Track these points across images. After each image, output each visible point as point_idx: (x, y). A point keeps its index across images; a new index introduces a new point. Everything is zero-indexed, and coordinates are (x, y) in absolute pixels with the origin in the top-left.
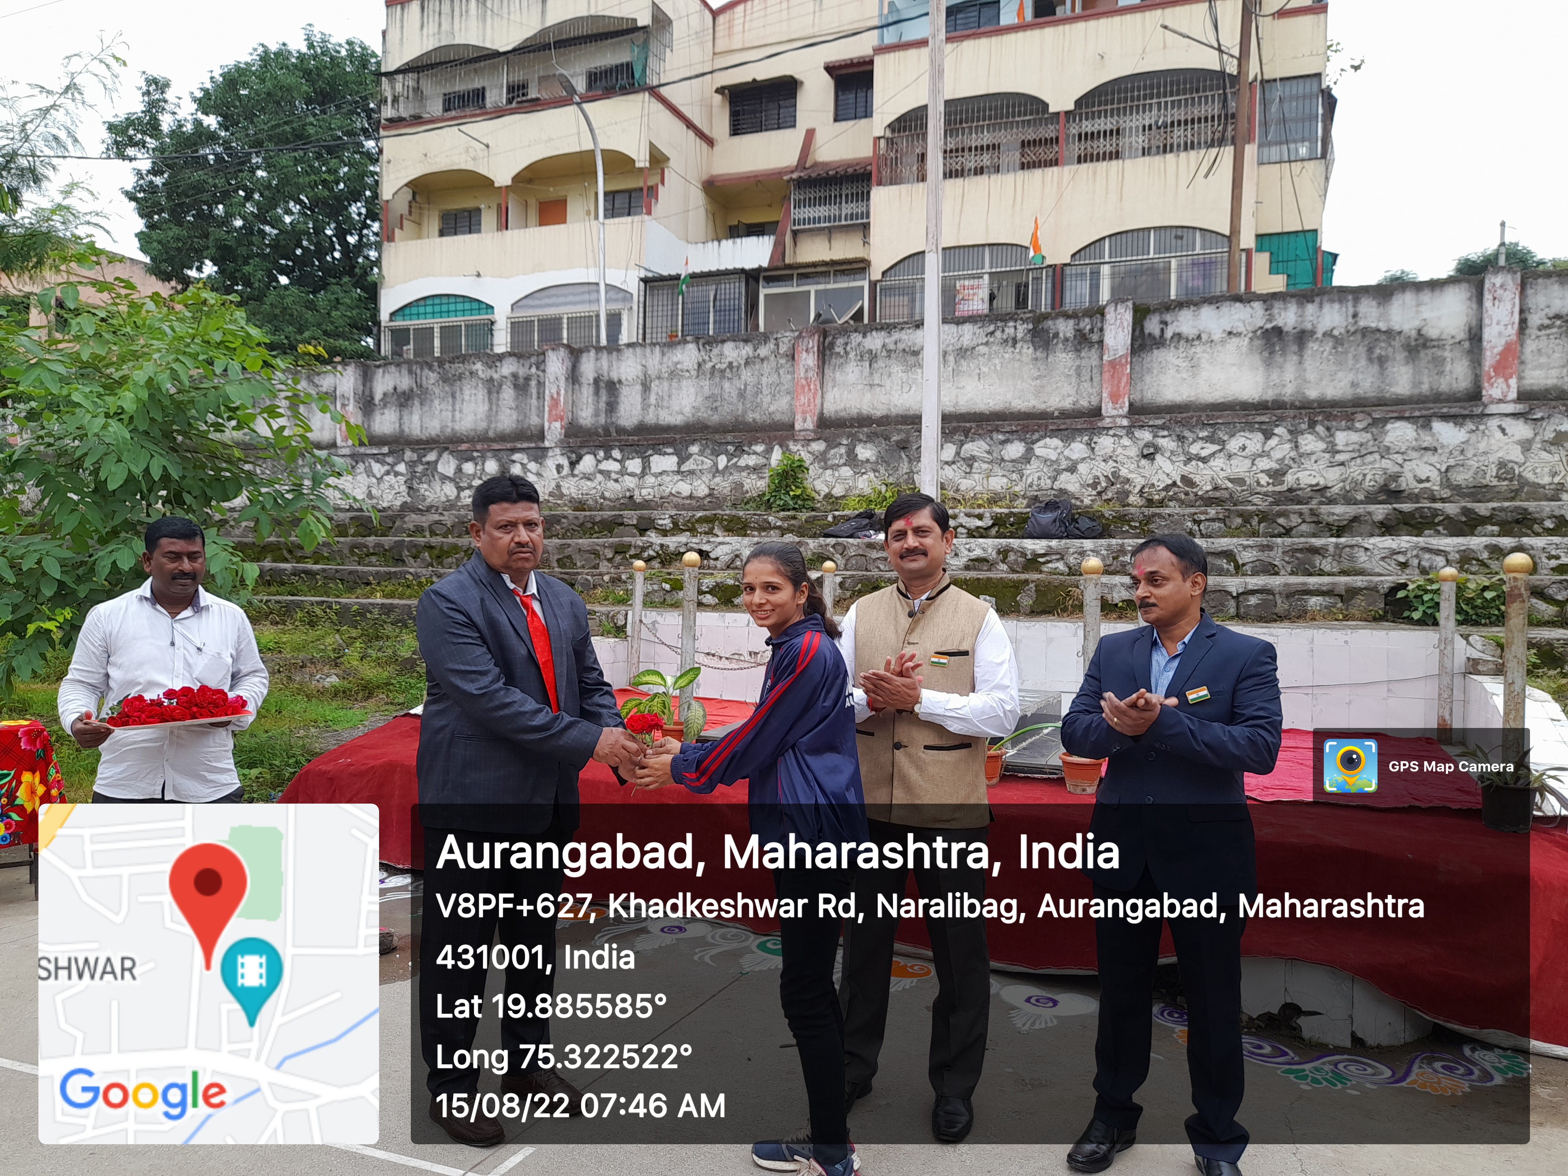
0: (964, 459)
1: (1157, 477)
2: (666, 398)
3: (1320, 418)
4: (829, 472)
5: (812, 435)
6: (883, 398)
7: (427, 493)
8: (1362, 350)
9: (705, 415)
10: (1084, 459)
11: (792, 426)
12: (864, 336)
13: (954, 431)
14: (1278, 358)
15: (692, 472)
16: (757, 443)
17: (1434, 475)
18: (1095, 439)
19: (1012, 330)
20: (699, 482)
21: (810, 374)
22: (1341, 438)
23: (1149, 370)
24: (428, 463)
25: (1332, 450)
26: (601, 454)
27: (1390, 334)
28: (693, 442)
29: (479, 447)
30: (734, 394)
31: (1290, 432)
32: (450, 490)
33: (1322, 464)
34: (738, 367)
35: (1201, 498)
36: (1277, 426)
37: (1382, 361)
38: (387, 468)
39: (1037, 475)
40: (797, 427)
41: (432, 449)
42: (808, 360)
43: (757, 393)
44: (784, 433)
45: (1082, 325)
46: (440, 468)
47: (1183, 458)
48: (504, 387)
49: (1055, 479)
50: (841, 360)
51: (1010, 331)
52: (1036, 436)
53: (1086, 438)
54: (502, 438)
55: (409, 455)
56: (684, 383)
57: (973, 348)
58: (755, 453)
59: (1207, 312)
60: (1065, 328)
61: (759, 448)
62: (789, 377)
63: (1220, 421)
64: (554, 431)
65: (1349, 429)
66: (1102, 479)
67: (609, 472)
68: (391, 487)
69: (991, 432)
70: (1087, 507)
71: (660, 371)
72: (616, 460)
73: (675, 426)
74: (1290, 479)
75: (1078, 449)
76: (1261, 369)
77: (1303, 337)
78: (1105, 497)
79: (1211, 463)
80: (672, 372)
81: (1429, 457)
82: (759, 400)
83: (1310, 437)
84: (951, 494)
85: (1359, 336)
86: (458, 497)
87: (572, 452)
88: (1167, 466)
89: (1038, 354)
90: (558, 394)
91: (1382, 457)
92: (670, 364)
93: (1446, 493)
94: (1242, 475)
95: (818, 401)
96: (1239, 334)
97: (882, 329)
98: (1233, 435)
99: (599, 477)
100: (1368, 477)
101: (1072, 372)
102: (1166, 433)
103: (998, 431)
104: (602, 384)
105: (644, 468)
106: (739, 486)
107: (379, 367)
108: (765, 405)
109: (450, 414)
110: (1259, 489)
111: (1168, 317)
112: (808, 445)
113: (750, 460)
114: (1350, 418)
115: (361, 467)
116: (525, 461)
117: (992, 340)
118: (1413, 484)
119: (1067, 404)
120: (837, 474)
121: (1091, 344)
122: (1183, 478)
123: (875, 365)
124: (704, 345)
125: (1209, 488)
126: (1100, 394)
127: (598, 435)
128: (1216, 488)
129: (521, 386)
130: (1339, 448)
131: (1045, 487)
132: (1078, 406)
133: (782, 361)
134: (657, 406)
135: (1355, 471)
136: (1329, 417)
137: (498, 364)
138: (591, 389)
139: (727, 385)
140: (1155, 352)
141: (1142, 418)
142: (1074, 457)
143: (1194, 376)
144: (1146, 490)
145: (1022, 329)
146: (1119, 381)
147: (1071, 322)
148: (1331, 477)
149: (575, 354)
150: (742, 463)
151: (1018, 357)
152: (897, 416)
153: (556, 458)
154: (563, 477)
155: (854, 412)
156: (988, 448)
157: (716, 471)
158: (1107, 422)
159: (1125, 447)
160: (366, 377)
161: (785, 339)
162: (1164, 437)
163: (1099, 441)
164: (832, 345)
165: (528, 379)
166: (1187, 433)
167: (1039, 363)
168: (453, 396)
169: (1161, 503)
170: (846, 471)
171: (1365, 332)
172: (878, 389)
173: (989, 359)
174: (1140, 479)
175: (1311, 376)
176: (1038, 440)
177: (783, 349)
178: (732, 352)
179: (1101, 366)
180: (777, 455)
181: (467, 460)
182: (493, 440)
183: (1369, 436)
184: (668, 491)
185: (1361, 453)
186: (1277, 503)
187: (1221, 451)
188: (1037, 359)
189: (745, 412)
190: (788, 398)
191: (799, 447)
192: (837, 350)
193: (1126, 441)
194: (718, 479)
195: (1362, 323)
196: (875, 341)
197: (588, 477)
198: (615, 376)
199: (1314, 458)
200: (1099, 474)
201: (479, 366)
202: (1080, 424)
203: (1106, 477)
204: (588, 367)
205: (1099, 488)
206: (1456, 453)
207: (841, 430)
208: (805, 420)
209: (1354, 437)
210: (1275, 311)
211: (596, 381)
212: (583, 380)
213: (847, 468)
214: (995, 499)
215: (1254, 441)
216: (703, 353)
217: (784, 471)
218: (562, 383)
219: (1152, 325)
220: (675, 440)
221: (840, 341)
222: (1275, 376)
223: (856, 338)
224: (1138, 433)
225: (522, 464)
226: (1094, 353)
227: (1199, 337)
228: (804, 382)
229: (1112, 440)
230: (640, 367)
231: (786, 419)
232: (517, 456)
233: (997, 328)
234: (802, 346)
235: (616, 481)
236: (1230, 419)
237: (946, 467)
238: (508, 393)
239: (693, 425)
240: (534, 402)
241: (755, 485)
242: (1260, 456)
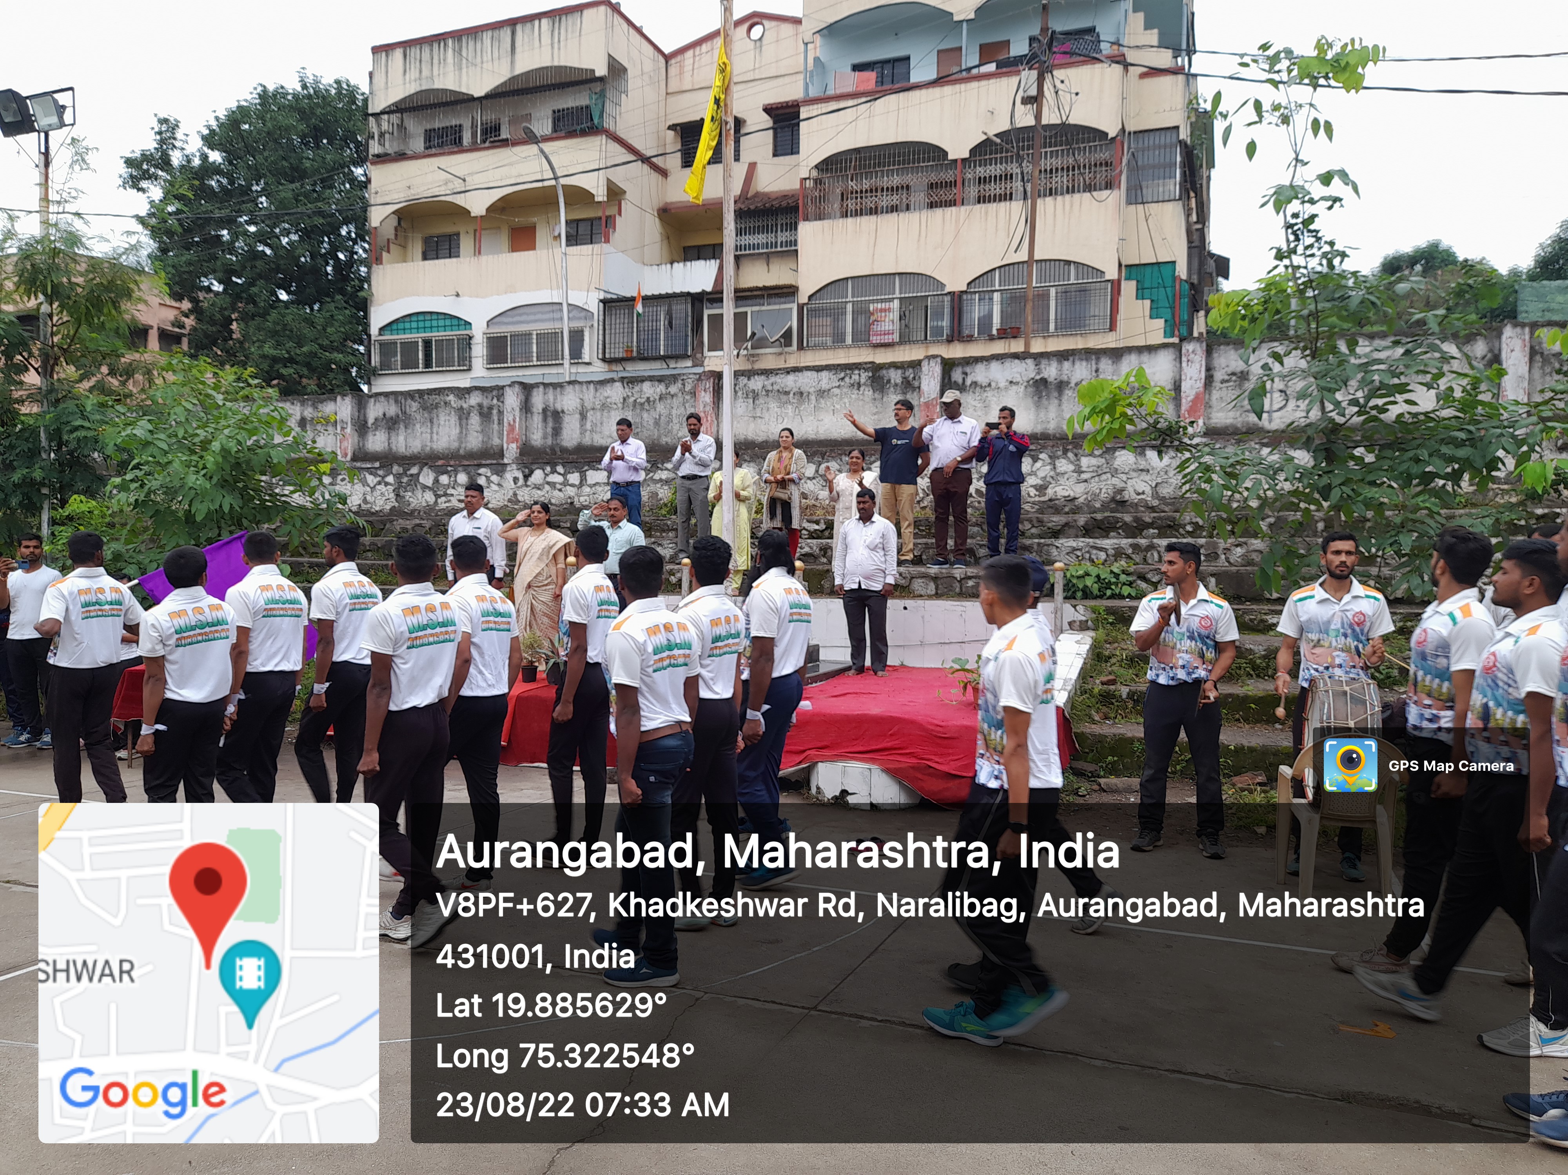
2: (599, 425)
3: (1070, 447)
6: (763, 428)
7: (411, 500)
12: (749, 379)
13: (815, 454)
14: (1045, 402)
17: (1148, 490)
19: (857, 377)
21: (708, 408)
22: (1085, 462)
24: (412, 475)
25: (1079, 471)
26: (548, 469)
29: (452, 462)
30: (651, 422)
31: (1050, 457)
33: (1072, 481)
34: (654, 402)
38: (378, 479)
41: (415, 464)
42: (706, 397)
43: (668, 422)
46: (422, 479)
48: (472, 415)
51: (855, 377)
54: (471, 455)
55: (396, 468)
56: (613, 413)
57: (829, 390)
59: (996, 367)
64: (512, 450)
65: (1090, 455)
67: (554, 483)
68: (382, 494)
71: (594, 403)
72: (559, 474)
77: (1061, 386)
80: (603, 404)
81: (1144, 476)
82: (670, 428)
83: (1063, 461)
87: (526, 467)
89: (874, 394)
90: (514, 421)
91: (1113, 476)
92: (602, 398)
96: (1017, 383)
97: (762, 374)
99: (547, 487)
100: (1103, 491)
104: (549, 414)
105: (582, 480)
107: (371, 397)
108: (675, 432)
109: (429, 436)
111: (969, 370)
115: (358, 478)
116: (489, 474)
117: (842, 384)
118: (1134, 496)
123: (757, 402)
124: (627, 384)
127: (546, 453)
129: (485, 414)
130: (1084, 469)
133: (688, 397)
134: (592, 431)
135: (1094, 486)
136: (1076, 446)
137: (467, 396)
138: (541, 417)
139: (645, 415)
145: (864, 376)
149: (527, 389)
151: (862, 397)
153: (513, 472)
154: (519, 487)
155: (742, 437)
160: (360, 408)
161: (689, 380)
165: (490, 408)
168: (431, 421)
172: (759, 420)
173: (841, 399)
177: (688, 388)
178: (649, 390)
181: (443, 473)
182: (464, 457)
183: (1103, 460)
185: (1098, 473)
188: (873, 398)
189: (659, 437)
196: (757, 383)
197: (538, 487)
198: (559, 407)
199: (1066, 476)
201: (451, 398)
204: (538, 400)
209: (1094, 461)
210: (1043, 366)
211: (545, 411)
212: (534, 410)
216: (627, 391)
218: (517, 412)
219: (956, 374)
223: (743, 380)
225: (486, 477)
230: (578, 401)
232: (482, 470)
233: (846, 375)
234: (701, 386)
235: (560, 490)
238: (475, 420)
240: (496, 427)
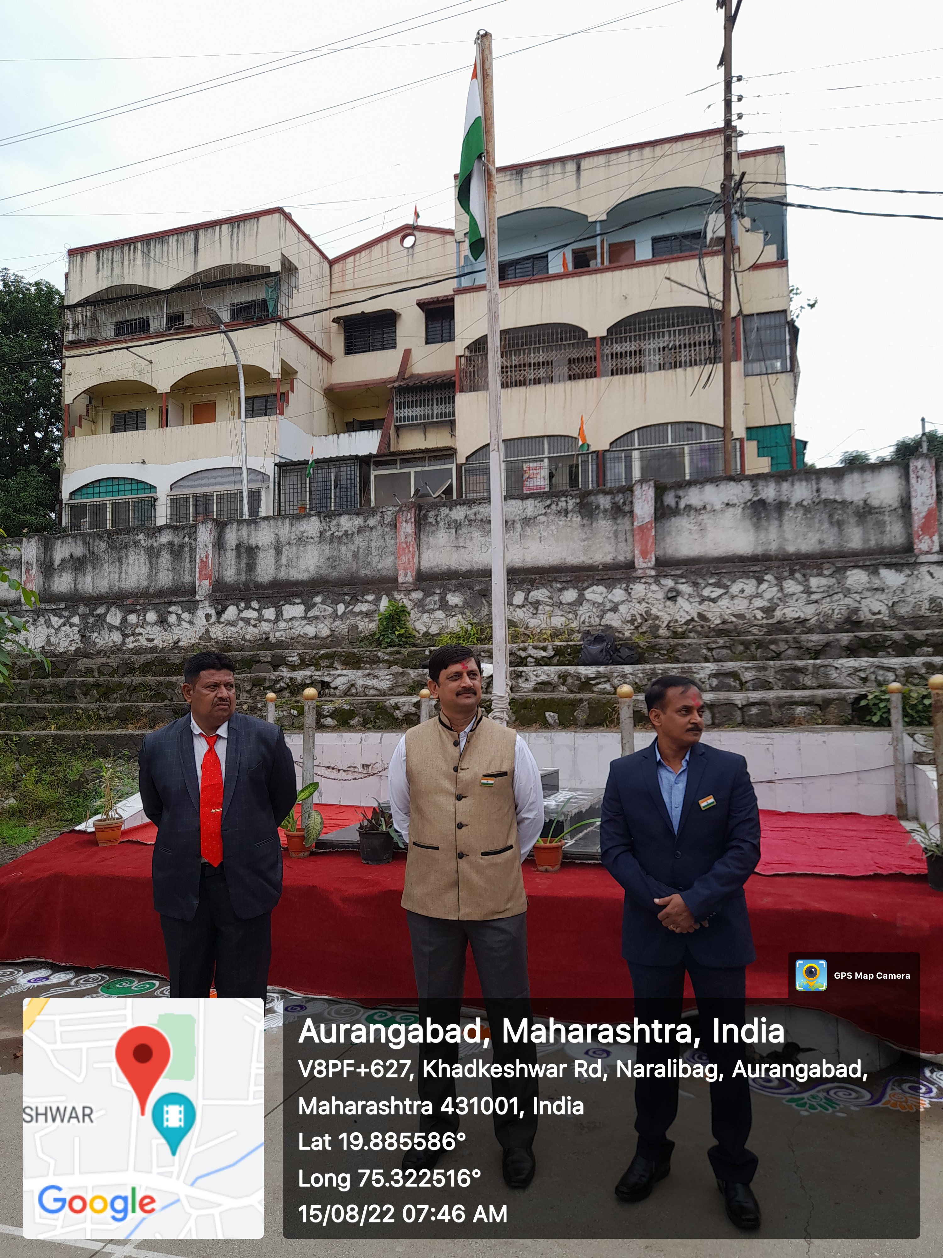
0: (531, 603)
1: (679, 614)
2: (295, 559)
3: (797, 567)
4: (426, 615)
5: (412, 587)
6: (467, 557)
7: (97, 640)
8: (825, 516)
9: (327, 572)
10: (623, 601)
11: (396, 580)
12: (452, 509)
13: (523, 582)
14: (764, 523)
15: (316, 618)
16: (368, 594)
17: (884, 609)
18: (631, 586)
19: (564, 504)
20: (323, 625)
21: (409, 539)
22: (814, 582)
23: (669, 533)
24: (98, 615)
25: (808, 591)
26: (243, 605)
27: (844, 504)
28: (317, 594)
29: (141, 601)
30: (350, 555)
31: (777, 578)
32: (116, 637)
33: (801, 602)
34: (352, 534)
35: (713, 629)
36: (767, 574)
37: (840, 524)
38: (63, 620)
39: (588, 614)
40: (400, 580)
41: (102, 604)
42: (407, 528)
43: (367, 555)
44: (390, 585)
45: (617, 499)
46: (109, 619)
47: (697, 599)
48: (162, 553)
49: (601, 617)
50: (434, 528)
51: (562, 504)
52: (586, 584)
53: (624, 585)
54: (161, 593)
55: (82, 609)
56: (309, 547)
57: (535, 518)
58: (367, 601)
59: (709, 489)
60: (604, 501)
61: (370, 598)
62: (393, 541)
63: (724, 571)
64: (204, 587)
65: (819, 575)
66: (638, 616)
67: (249, 619)
68: (67, 636)
69: (551, 581)
70: (627, 639)
71: (290, 538)
72: (254, 609)
73: (303, 581)
74: (778, 614)
75: (618, 594)
76: (752, 531)
77: (781, 507)
78: (641, 631)
79: (719, 603)
80: (300, 539)
81: (879, 595)
82: (369, 560)
83: (791, 582)
84: (522, 630)
85: (822, 506)
86: (123, 642)
87: (219, 604)
88: (687, 606)
89: (585, 522)
90: (207, 557)
91: (845, 596)
92: (297, 533)
93: (893, 623)
94: (743, 612)
95: (416, 560)
96: (734, 505)
97: (464, 504)
98: (734, 582)
99: (241, 623)
100: (836, 611)
101: (611, 535)
102: (684, 580)
103: (556, 581)
104: (243, 550)
105: (277, 616)
106: (354, 628)
107: (58, 538)
108: (374, 564)
109: (117, 576)
110: (756, 622)
111: (681, 493)
112: (409, 594)
113: (363, 607)
114: (820, 567)
115: (42, 620)
116: (180, 612)
117: (549, 511)
118: (869, 616)
119: (608, 559)
120: (432, 617)
121: (624, 514)
122: (700, 615)
123: (460, 532)
124: (325, 517)
125: (718, 622)
126: (633, 551)
127: (240, 590)
128: (724, 622)
129: (176, 551)
130: (813, 590)
131: (594, 624)
132: (617, 561)
133: (387, 529)
134: (288, 566)
135: (825, 606)
136: (804, 566)
137: (157, 535)
138: (234, 553)
139: (343, 549)
140: (673, 519)
141: (666, 569)
142: (616, 600)
143: (703, 537)
144: (672, 624)
145: (571, 503)
146: (647, 541)
147: (609, 497)
148: (809, 612)
149: (221, 526)
150: (357, 609)
151: (569, 524)
152: (478, 570)
153: (205, 610)
154: (212, 624)
155: (445, 567)
156: (549, 594)
157: (335, 616)
158: (639, 573)
159: (654, 592)
160: (47, 548)
161: (389, 513)
162: (683, 583)
163: (634, 587)
164: (426, 517)
165: (182, 546)
166: (700, 581)
167: (586, 529)
168: (120, 561)
169: (683, 635)
170: (440, 614)
171: (826, 502)
172: (463, 550)
173: (548, 526)
174: (667, 616)
175: (789, 535)
176: (588, 588)
177: (387, 520)
178: (346, 523)
179: (633, 530)
180: (384, 603)
181: (131, 612)
182: (154, 596)
183: (834, 580)
184: (297, 633)
185: (829, 593)
186: (769, 633)
187: (725, 593)
188: (584, 525)
189: (358, 570)
190: (393, 558)
191: (402, 596)
192: (430, 520)
193: (654, 587)
194: (338, 623)
195: (823, 496)
196: (459, 513)
197: (231, 624)
198: (253, 543)
199: (795, 597)
200: (635, 613)
201: (141, 536)
202: (619, 574)
203: (641, 615)
204: (232, 536)
205: (636, 624)
206: (898, 592)
207: (435, 583)
208: (406, 575)
209: (824, 581)
210: (760, 488)
211: (238, 547)
212: (228, 547)
213: (441, 612)
214: (556, 634)
215: (750, 586)
216: (324, 524)
217: (390, 615)
218: (210, 549)
219: (669, 499)
220: (302, 592)
221: (432, 514)
222: (762, 536)
223: (445, 511)
224: (663, 581)
225: (177, 614)
226: (627, 520)
227: (704, 508)
228: (404, 545)
229: (643, 586)
230: (273, 536)
231: (391, 574)
232: (173, 608)
233: (552, 502)
234: (402, 517)
235: (255, 626)
236: (730, 570)
237: (518, 609)
238: (165, 558)
239: (317, 580)
240: (187, 565)
241: (368, 626)
242: (755, 597)
